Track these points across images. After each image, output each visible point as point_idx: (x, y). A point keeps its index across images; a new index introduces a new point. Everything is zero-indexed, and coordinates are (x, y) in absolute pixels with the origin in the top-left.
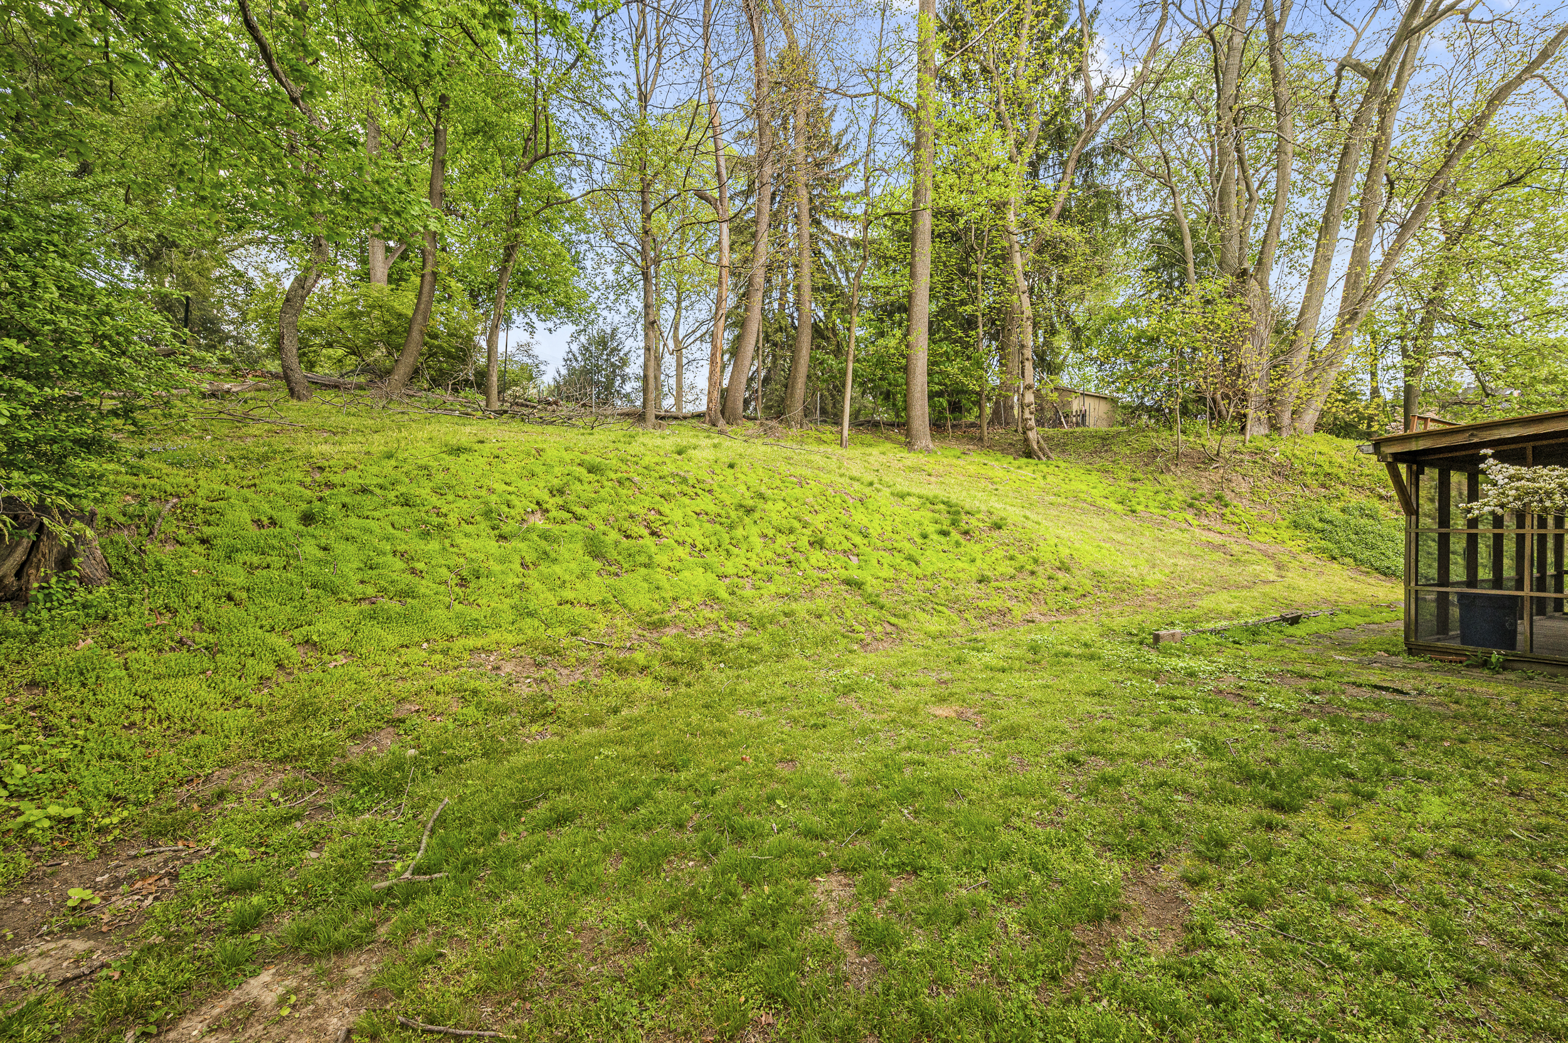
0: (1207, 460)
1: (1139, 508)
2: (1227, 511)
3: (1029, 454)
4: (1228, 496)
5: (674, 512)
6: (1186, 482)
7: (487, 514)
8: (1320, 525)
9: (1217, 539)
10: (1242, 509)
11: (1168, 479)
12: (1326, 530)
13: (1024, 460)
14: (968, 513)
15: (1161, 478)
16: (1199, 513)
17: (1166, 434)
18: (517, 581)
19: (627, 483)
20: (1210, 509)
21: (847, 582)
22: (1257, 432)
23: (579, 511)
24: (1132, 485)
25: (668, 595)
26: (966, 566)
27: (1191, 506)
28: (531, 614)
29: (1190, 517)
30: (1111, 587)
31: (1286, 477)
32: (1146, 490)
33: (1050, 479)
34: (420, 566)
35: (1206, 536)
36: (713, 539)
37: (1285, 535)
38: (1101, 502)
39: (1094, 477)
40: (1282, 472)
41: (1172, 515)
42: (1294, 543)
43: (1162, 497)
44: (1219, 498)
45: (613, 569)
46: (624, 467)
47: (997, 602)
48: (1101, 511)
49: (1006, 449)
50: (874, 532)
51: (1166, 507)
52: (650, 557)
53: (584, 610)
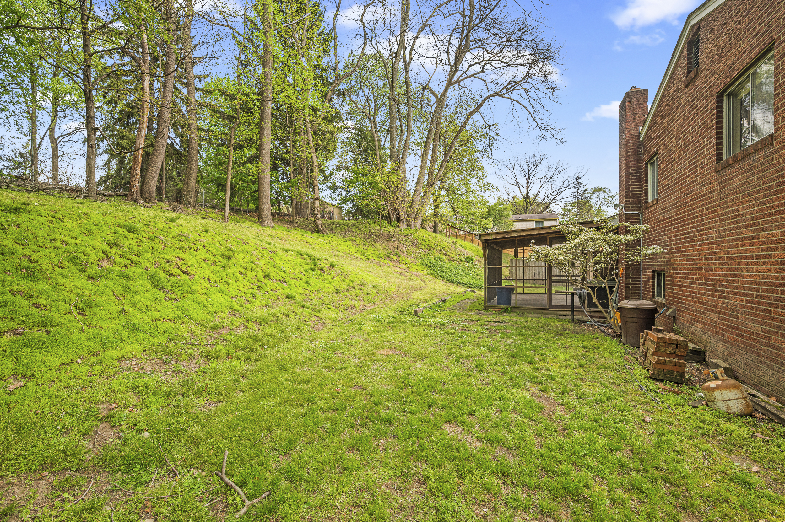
0: (390, 238)
1: (370, 257)
2: (400, 259)
3: (318, 231)
4: (400, 253)
5: (191, 258)
6: (384, 247)
7: (73, 260)
8: (429, 264)
9: (400, 271)
10: (405, 258)
11: (377, 244)
12: (431, 266)
13: (317, 234)
14: (318, 260)
15: (375, 244)
16: (391, 260)
17: (373, 225)
18: (119, 308)
19: (156, 240)
20: (395, 258)
21: (287, 297)
22: (404, 226)
23: (134, 258)
24: (365, 247)
25: (212, 310)
26: (328, 285)
27: (388, 257)
28: (139, 330)
29: (388, 261)
30: (382, 292)
31: (416, 245)
32: (370, 249)
33: (332, 243)
34: (43, 301)
35: (397, 270)
36: (218, 275)
37: (420, 268)
38: (355, 254)
39: (349, 243)
40: (415, 243)
41: (382, 261)
42: (423, 272)
43: (377, 252)
44: (397, 253)
45: (173, 296)
46: (148, 230)
47: (349, 302)
48: (357, 259)
49: (306, 228)
50: (287, 270)
51: (379, 257)
52: (190, 287)
53: (170, 324)
